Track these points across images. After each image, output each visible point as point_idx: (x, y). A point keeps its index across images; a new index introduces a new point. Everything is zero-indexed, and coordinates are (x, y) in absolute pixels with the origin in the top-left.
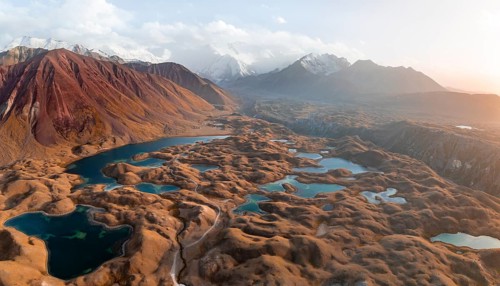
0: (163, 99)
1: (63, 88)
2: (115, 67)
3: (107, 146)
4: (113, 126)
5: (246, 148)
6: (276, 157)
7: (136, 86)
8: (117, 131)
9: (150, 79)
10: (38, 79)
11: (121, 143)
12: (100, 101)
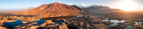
0: (72, 9)
1: (54, 7)
2: (65, 5)
3: (56, 16)
4: (60, 13)
5: (87, 20)
6: (99, 23)
7: (67, 7)
8: (60, 14)
9: (70, 7)
10: (51, 6)
11: (59, 16)
12: (60, 9)
